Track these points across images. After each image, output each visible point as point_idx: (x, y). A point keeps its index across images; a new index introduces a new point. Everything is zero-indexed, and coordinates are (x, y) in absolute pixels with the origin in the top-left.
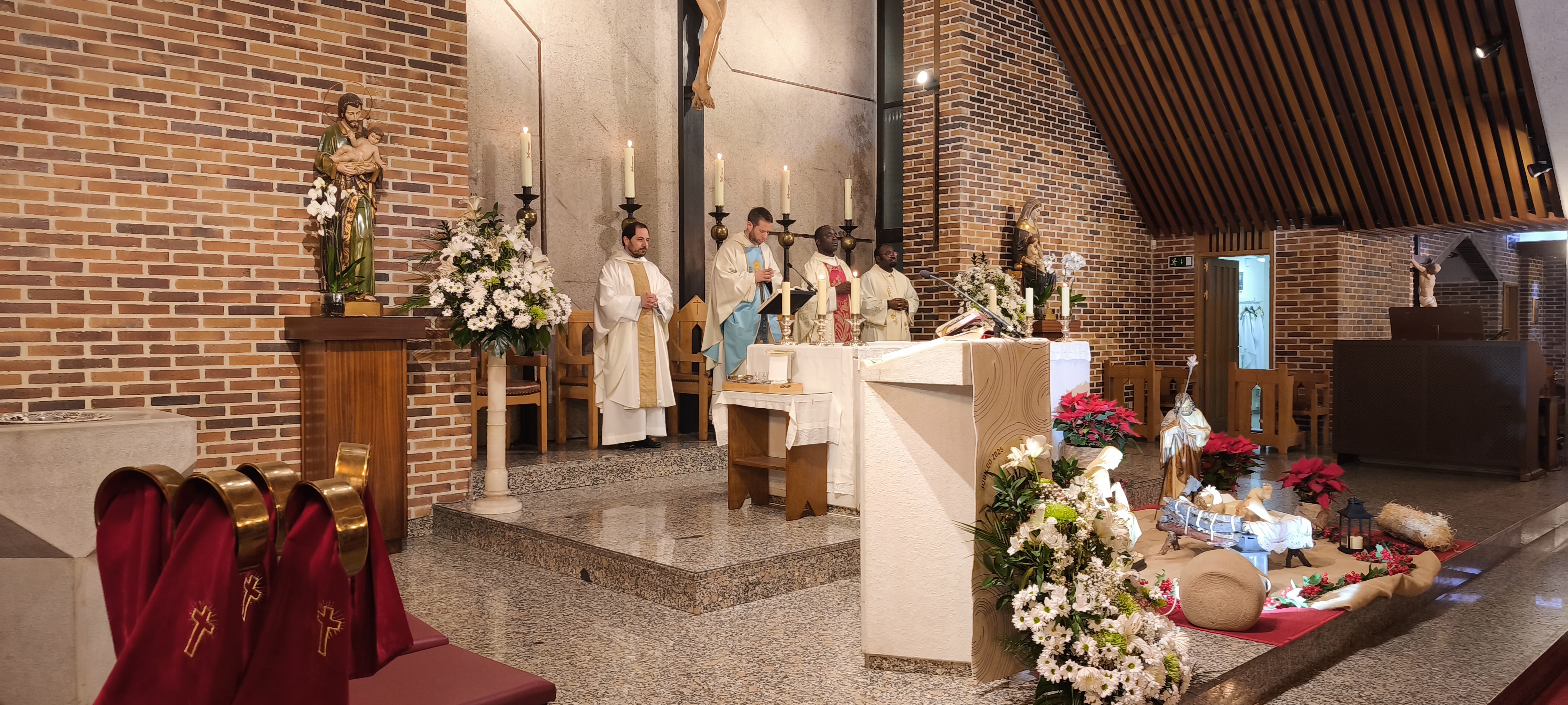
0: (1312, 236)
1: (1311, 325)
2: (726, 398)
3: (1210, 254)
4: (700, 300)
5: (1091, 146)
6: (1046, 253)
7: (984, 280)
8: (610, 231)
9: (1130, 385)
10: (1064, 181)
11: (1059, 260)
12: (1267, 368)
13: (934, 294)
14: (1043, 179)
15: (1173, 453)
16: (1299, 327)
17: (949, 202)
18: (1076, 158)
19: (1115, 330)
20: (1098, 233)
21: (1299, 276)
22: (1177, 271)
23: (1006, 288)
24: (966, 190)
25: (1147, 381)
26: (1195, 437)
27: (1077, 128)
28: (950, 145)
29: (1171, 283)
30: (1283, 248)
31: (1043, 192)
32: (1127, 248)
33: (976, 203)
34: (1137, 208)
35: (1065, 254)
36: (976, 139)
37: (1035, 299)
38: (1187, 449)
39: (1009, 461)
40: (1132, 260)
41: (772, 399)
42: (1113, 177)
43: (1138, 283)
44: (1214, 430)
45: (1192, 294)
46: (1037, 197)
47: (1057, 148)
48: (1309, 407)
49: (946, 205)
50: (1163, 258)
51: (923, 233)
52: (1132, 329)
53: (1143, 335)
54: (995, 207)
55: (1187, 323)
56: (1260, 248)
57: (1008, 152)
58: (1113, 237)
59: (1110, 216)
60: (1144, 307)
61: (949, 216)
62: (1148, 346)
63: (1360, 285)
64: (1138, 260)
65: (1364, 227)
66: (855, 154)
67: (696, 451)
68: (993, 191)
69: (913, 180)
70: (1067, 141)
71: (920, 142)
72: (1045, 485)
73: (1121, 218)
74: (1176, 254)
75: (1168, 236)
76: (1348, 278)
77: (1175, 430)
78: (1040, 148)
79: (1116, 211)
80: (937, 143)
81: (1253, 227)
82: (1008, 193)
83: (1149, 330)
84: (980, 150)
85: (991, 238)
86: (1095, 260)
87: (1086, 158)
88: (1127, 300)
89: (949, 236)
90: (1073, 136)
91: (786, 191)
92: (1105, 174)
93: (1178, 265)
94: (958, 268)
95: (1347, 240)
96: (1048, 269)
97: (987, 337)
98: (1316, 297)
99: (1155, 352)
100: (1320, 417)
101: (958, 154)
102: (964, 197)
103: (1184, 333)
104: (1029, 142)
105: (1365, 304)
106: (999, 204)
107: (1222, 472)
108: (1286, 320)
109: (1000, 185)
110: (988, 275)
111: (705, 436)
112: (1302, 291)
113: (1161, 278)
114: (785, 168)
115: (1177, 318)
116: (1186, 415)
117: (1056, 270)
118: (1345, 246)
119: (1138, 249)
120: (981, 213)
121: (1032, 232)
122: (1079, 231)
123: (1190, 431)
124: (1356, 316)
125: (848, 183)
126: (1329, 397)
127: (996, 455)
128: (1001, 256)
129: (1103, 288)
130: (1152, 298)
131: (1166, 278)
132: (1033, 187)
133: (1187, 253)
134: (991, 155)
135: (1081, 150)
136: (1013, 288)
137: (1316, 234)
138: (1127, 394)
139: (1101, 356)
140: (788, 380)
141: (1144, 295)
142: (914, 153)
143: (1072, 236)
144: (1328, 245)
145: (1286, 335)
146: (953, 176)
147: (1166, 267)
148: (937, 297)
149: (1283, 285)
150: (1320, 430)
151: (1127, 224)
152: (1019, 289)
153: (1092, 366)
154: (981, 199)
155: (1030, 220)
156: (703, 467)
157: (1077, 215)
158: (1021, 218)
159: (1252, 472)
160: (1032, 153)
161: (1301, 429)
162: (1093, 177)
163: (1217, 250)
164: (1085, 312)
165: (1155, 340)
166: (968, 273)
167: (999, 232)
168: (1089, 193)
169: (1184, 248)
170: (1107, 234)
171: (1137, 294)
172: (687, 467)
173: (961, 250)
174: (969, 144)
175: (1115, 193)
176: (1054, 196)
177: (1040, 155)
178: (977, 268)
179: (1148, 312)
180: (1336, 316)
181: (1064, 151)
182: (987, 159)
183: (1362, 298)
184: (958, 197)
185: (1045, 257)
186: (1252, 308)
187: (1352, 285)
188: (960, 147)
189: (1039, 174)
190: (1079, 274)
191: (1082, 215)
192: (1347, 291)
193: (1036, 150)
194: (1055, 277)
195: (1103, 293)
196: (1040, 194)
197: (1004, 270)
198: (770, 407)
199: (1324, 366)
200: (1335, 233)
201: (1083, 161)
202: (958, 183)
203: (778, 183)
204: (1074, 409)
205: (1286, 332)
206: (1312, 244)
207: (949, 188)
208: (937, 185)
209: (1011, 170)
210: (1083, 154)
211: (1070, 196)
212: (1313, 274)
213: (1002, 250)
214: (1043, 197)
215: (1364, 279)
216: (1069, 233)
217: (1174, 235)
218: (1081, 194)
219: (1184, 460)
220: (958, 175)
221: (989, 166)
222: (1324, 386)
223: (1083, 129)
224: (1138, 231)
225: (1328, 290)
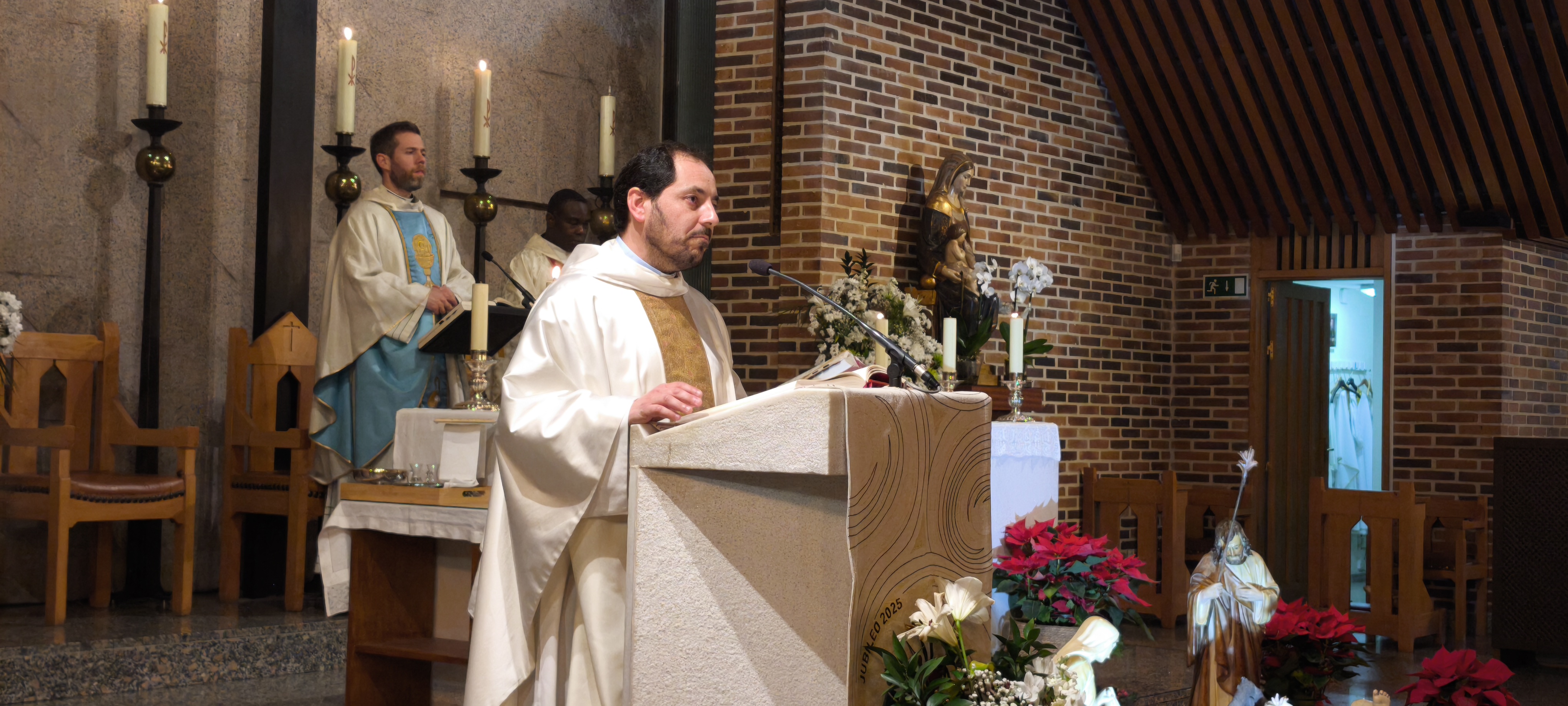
0: (1458, 247)
1: (1456, 411)
2: (348, 515)
3: (1278, 274)
4: (297, 322)
5: (1067, 61)
6: (980, 259)
7: (865, 305)
8: (111, 173)
9: (1131, 517)
10: (1015, 125)
11: (1005, 274)
12: (1378, 488)
13: (770, 329)
14: (977, 117)
15: (1211, 635)
16: (1434, 414)
17: (802, 151)
18: (1039, 83)
19: (1105, 411)
20: (1076, 226)
21: (1435, 319)
22: (1219, 304)
23: (907, 322)
24: (834, 131)
25: (1162, 511)
26: (1250, 605)
27: (1042, 26)
28: (806, 42)
29: (1207, 326)
30: (1408, 267)
31: (977, 142)
32: (1129, 257)
33: (852, 155)
34: (1148, 182)
35: (1015, 261)
36: (854, 32)
37: (959, 345)
38: (1237, 628)
39: (913, 625)
40: (1137, 280)
41: (444, 517)
42: (1105, 122)
43: (1147, 324)
44: (1285, 596)
45: (1245, 348)
46: (965, 152)
47: (1004, 61)
48: (1451, 564)
49: (795, 158)
50: (1193, 278)
51: (751, 210)
52: (1135, 412)
53: (1157, 423)
54: (887, 167)
55: (1237, 403)
56: (1368, 265)
57: (912, 63)
58: (1104, 235)
59: (1100, 195)
60: (1157, 369)
61: (801, 179)
62: (1164, 445)
63: (1540, 341)
64: (1149, 281)
65: (1546, 233)
66: (622, 49)
67: (277, 632)
68: (884, 135)
69: (733, 106)
70: (1022, 49)
71: (748, 32)
72: (978, 673)
73: (1120, 199)
74: (1217, 272)
75: (1203, 237)
76: (1520, 326)
77: (1214, 591)
78: (972, 59)
79: (1110, 185)
80: (781, 36)
81: (1355, 225)
82: (911, 140)
83: (1166, 413)
84: (861, 55)
85: (880, 225)
86: (1069, 277)
87: (1057, 82)
88: (1126, 356)
89: (801, 216)
90: (1034, 40)
91: (483, 111)
92: (1090, 114)
93: (1220, 291)
94: (815, 279)
95: (1519, 256)
96: (984, 288)
97: (875, 386)
98: (1463, 359)
99: (1177, 456)
100: (1471, 583)
101: (820, 60)
102: (831, 143)
103: (1230, 420)
104: (953, 47)
105: (1548, 376)
106: (896, 161)
107: (1298, 674)
108: (1413, 401)
109: (897, 124)
110: (872, 295)
111: (299, 604)
112: (1441, 347)
113: (1188, 316)
114: (483, 65)
115: (1218, 392)
116: (1235, 563)
117: (1000, 293)
118: (1515, 267)
119: (1149, 260)
120: (860, 176)
121: (956, 217)
122: (1043, 220)
123: (1242, 594)
124: (1533, 397)
125: (608, 104)
126: (1485, 546)
127: (888, 614)
128: (898, 261)
129: (1082, 330)
130: (1172, 353)
131: (1199, 316)
132: (957, 131)
133: (1237, 271)
134: (883, 67)
135: (1046, 67)
136: (918, 321)
137: (1466, 242)
138: (1124, 535)
139: (1078, 461)
140: (480, 480)
141: (1157, 347)
142: (735, 53)
143: (1030, 230)
144: (1483, 264)
145: (1412, 429)
146: (810, 102)
147: (1199, 295)
148: (775, 334)
149: (1407, 336)
150: (1470, 608)
151: (1130, 212)
152: (930, 325)
153: (1063, 480)
154: (861, 149)
155: (952, 195)
156: (292, 665)
157: (1037, 189)
158: (936, 191)
159: (1354, 674)
160: (958, 67)
161: (1437, 605)
162: (1067, 120)
163: (1292, 267)
164: (1050, 374)
165: (1178, 434)
166: (836, 288)
167: (893, 214)
168: (1061, 148)
169: (1231, 262)
170: (1093, 228)
171: (1146, 346)
172: (259, 664)
173: (824, 245)
174: (840, 41)
175: (1110, 152)
176: (996, 151)
177: (971, 71)
178: (853, 281)
179: (1165, 380)
180: (1499, 395)
181: (1016, 66)
182: (874, 72)
183: (1543, 364)
184: (819, 142)
185: (978, 265)
186: (1351, 382)
187: (1526, 339)
188: (824, 46)
189: (971, 108)
190: (1041, 302)
191: (1049, 190)
192: (1517, 349)
193: (966, 63)
194: (997, 304)
195: (1085, 341)
196: (971, 146)
197: (902, 287)
198: (440, 533)
199: (1478, 489)
200: (1497, 241)
201: (1051, 87)
202: (819, 115)
203: (468, 94)
204: (1028, 552)
205: (1412, 424)
206: (1458, 261)
207: (803, 124)
208: (780, 117)
209: (919, 96)
210: (1051, 74)
211: (1026, 153)
212: (1459, 317)
213: (899, 249)
214: (977, 153)
215: (1547, 330)
216: (1023, 223)
217: (1213, 236)
218: (1045, 150)
219: (1231, 650)
220: (819, 101)
221: (877, 86)
222: (1476, 524)
223: (1051, 28)
224: (1148, 226)
225: (1486, 347)
